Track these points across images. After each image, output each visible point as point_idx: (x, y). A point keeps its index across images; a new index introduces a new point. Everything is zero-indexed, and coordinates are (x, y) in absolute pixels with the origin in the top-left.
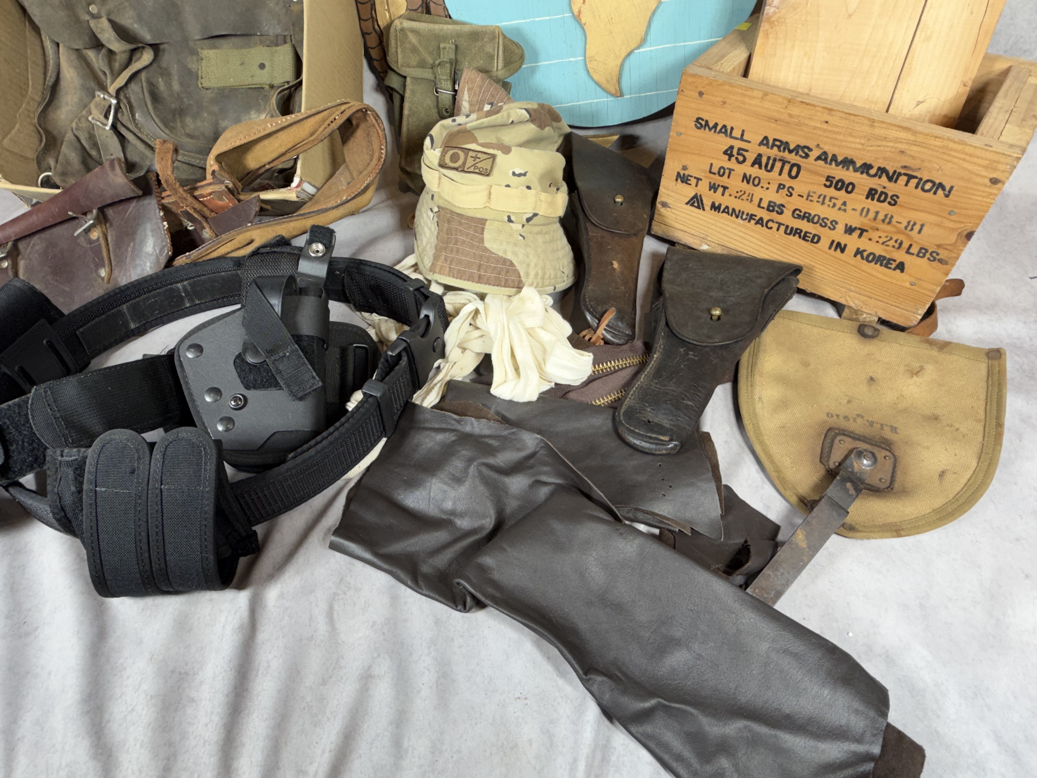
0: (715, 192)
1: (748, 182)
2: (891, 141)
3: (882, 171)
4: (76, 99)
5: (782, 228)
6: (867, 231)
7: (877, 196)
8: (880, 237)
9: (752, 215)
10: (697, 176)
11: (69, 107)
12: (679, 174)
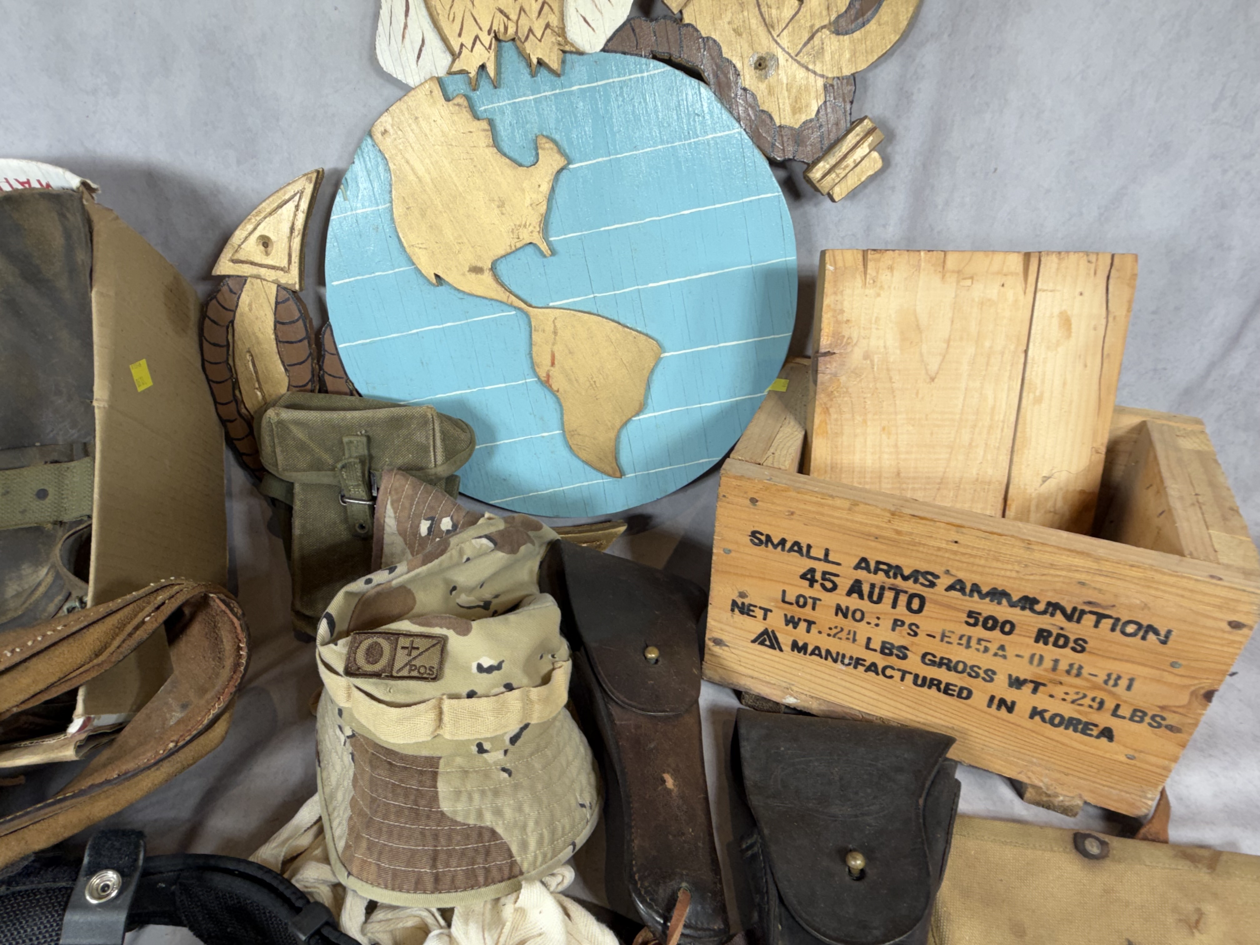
0: (795, 628)
1: (845, 616)
2: (1062, 570)
3: (1053, 607)
6: (1044, 685)
7: (1051, 640)
8: (1067, 694)
9: (858, 659)
10: (763, 606)
12: (735, 604)
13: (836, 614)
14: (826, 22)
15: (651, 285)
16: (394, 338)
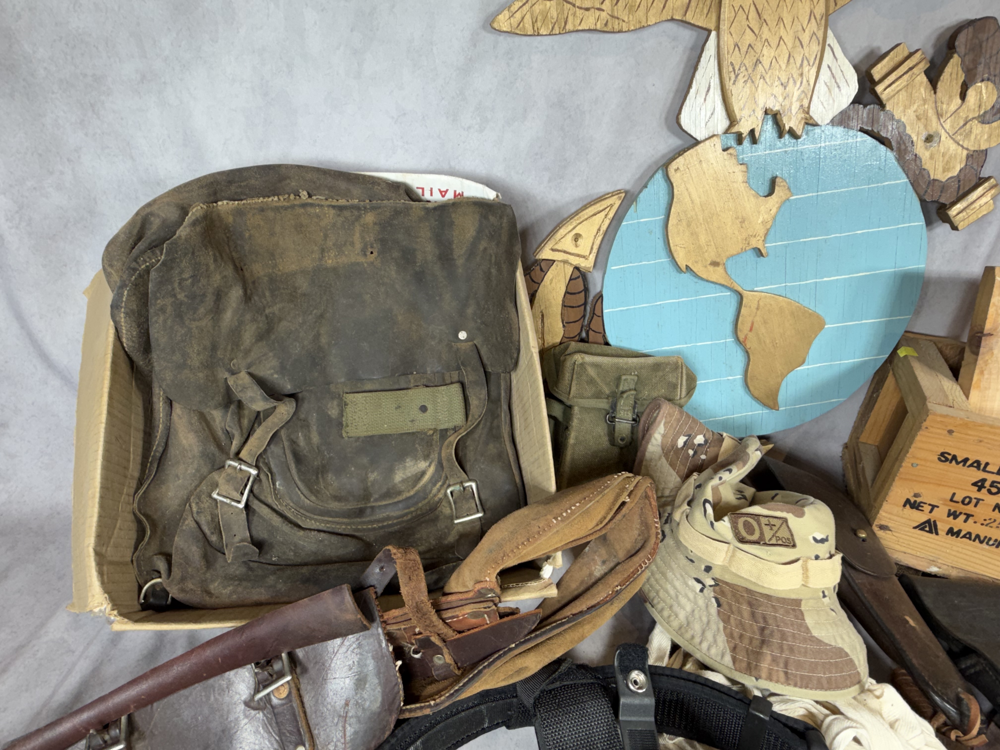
0: (955, 518)
4: (191, 470)
10: (932, 503)
11: (180, 481)
12: (908, 501)
13: (994, 510)
14: (977, 115)
15: (825, 279)
16: (643, 307)
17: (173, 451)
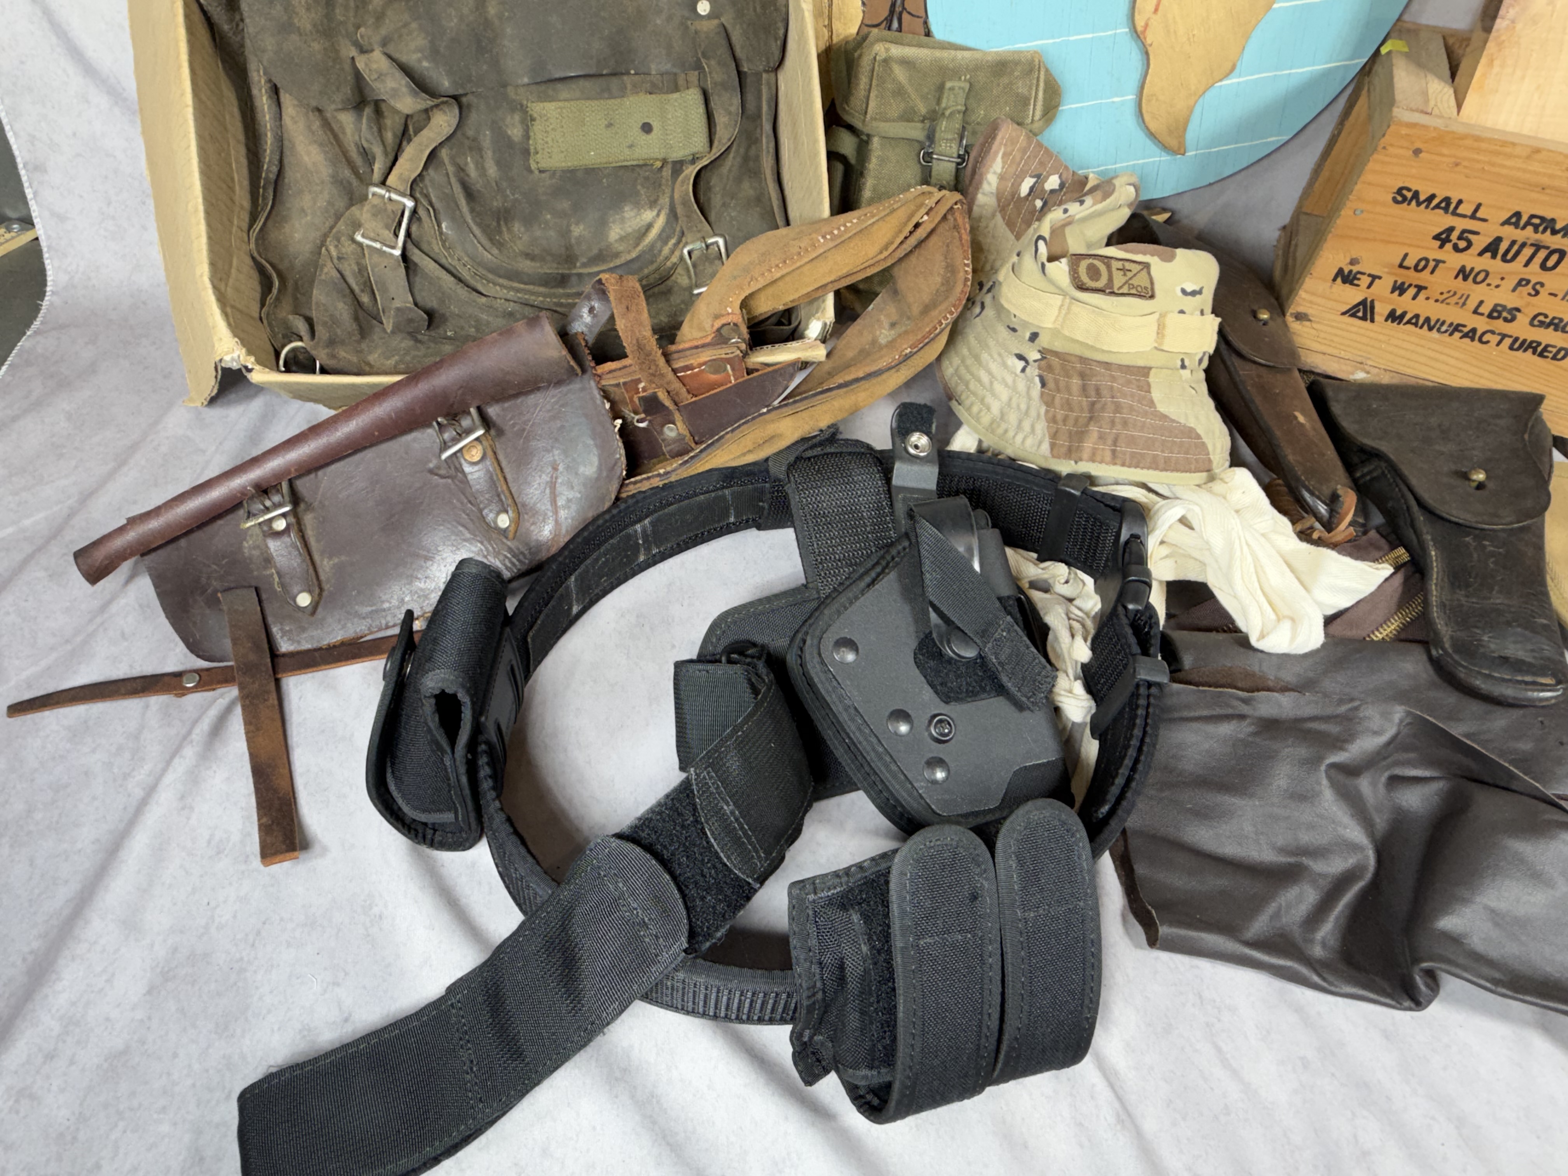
0: (1400, 295)
1: (1465, 278)
4: (321, 203)
5: (1508, 342)
9: (1459, 325)
10: (1374, 273)
11: (309, 218)
12: (1340, 272)
13: (1456, 277)
17: (291, 175)
